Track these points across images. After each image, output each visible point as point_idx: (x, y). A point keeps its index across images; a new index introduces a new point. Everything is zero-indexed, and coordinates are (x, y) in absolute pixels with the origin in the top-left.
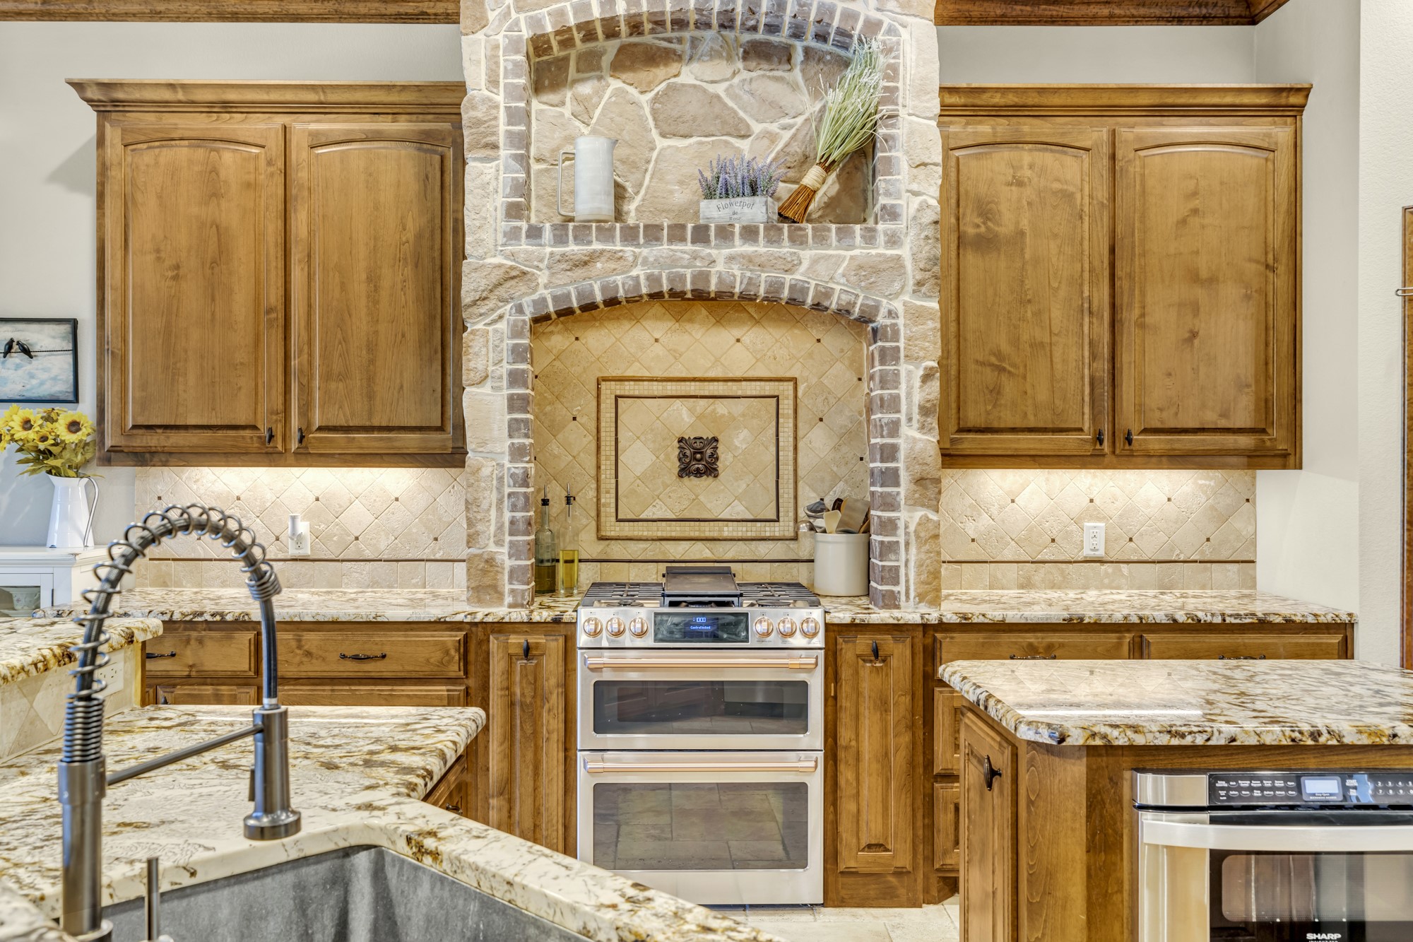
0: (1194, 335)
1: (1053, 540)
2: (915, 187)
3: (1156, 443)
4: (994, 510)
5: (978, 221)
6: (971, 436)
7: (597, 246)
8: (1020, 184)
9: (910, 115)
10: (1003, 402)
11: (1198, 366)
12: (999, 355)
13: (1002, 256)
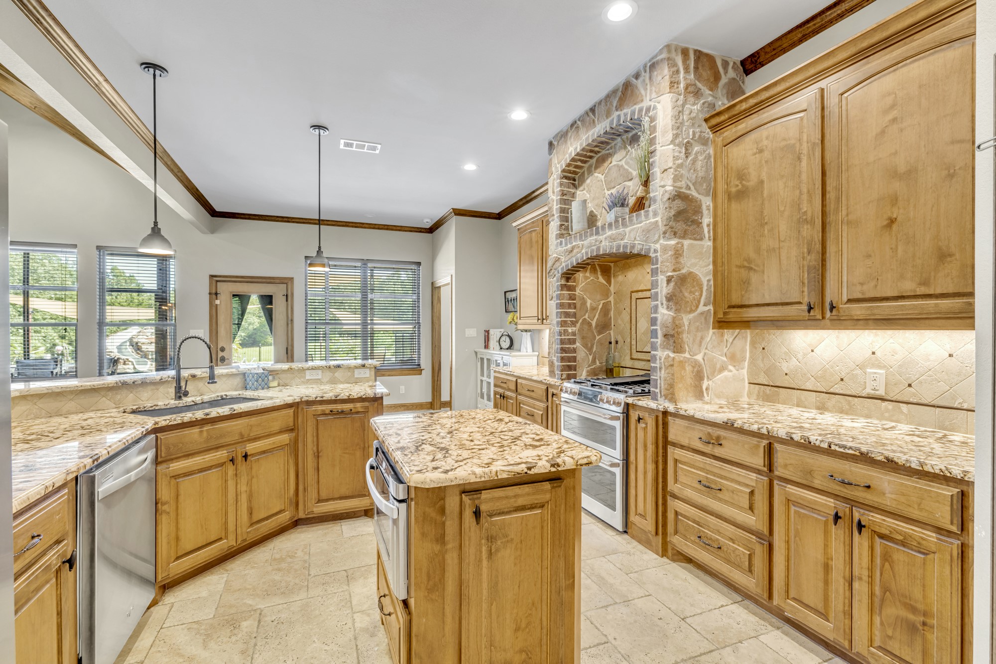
0: (892, 221)
1: (842, 380)
2: (662, 183)
3: (858, 310)
4: (800, 356)
5: (737, 183)
6: (735, 310)
7: (574, 244)
8: (761, 151)
9: (661, 147)
10: (750, 288)
11: (897, 246)
12: (749, 260)
13: (751, 200)
